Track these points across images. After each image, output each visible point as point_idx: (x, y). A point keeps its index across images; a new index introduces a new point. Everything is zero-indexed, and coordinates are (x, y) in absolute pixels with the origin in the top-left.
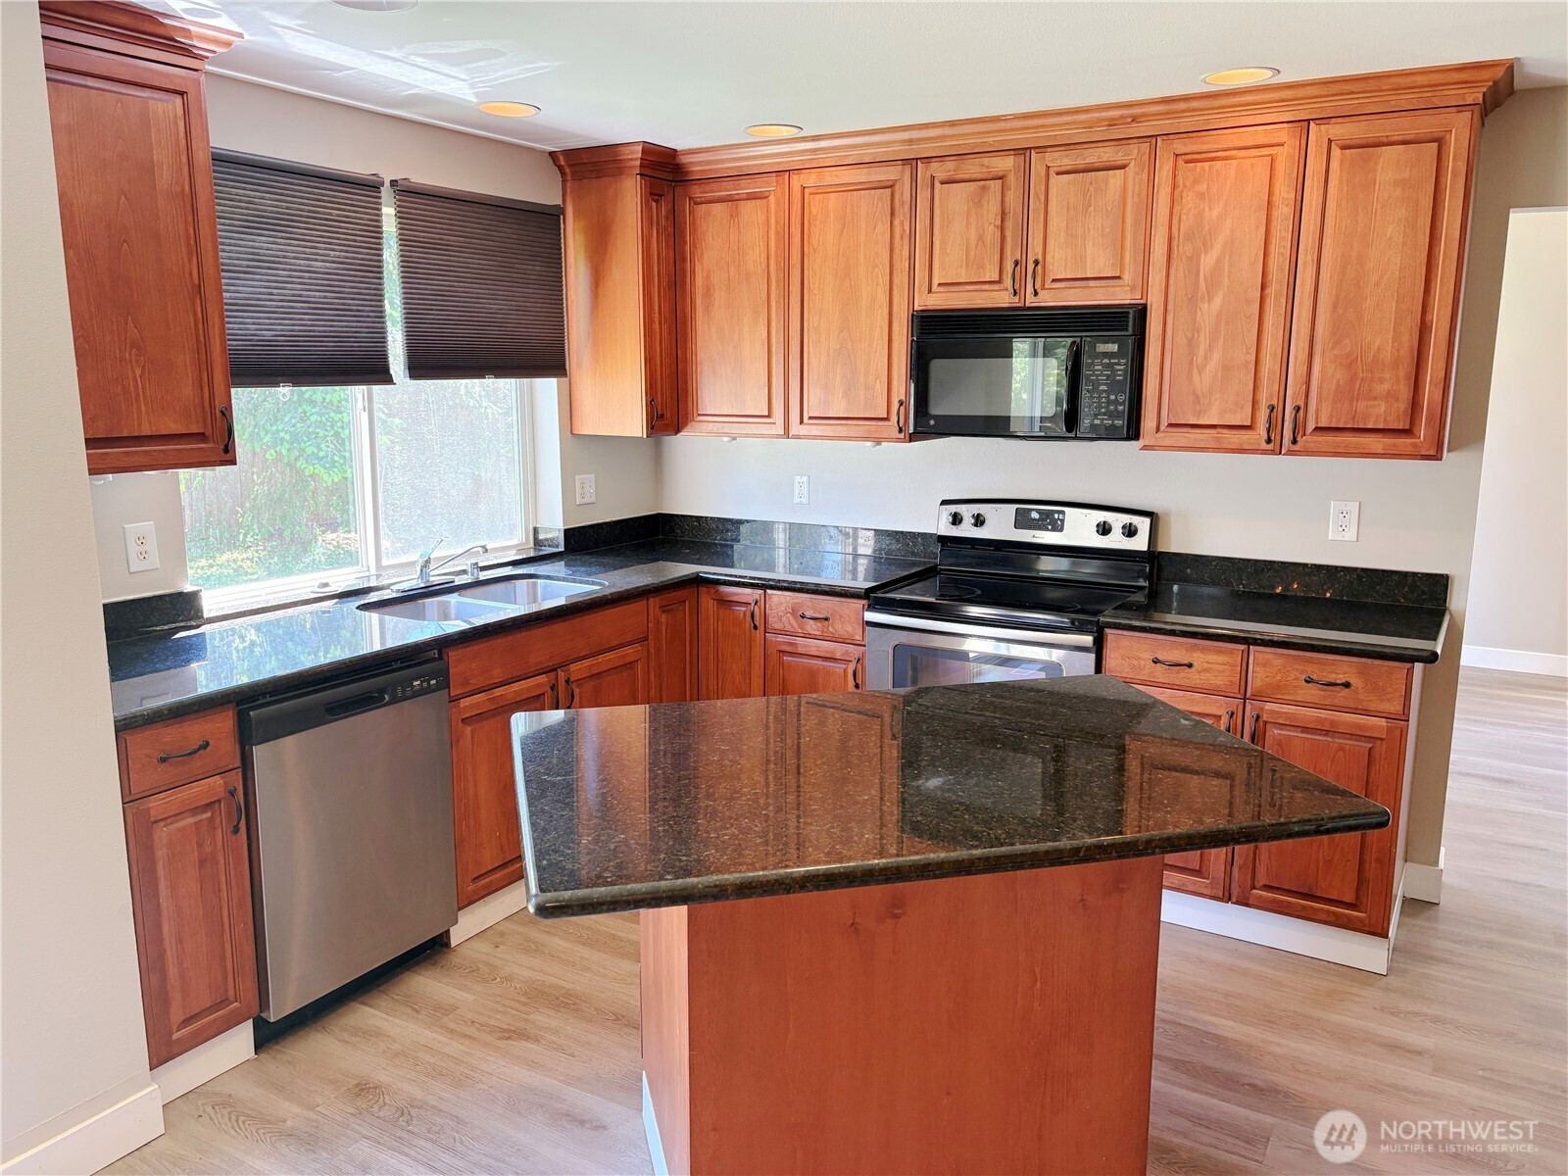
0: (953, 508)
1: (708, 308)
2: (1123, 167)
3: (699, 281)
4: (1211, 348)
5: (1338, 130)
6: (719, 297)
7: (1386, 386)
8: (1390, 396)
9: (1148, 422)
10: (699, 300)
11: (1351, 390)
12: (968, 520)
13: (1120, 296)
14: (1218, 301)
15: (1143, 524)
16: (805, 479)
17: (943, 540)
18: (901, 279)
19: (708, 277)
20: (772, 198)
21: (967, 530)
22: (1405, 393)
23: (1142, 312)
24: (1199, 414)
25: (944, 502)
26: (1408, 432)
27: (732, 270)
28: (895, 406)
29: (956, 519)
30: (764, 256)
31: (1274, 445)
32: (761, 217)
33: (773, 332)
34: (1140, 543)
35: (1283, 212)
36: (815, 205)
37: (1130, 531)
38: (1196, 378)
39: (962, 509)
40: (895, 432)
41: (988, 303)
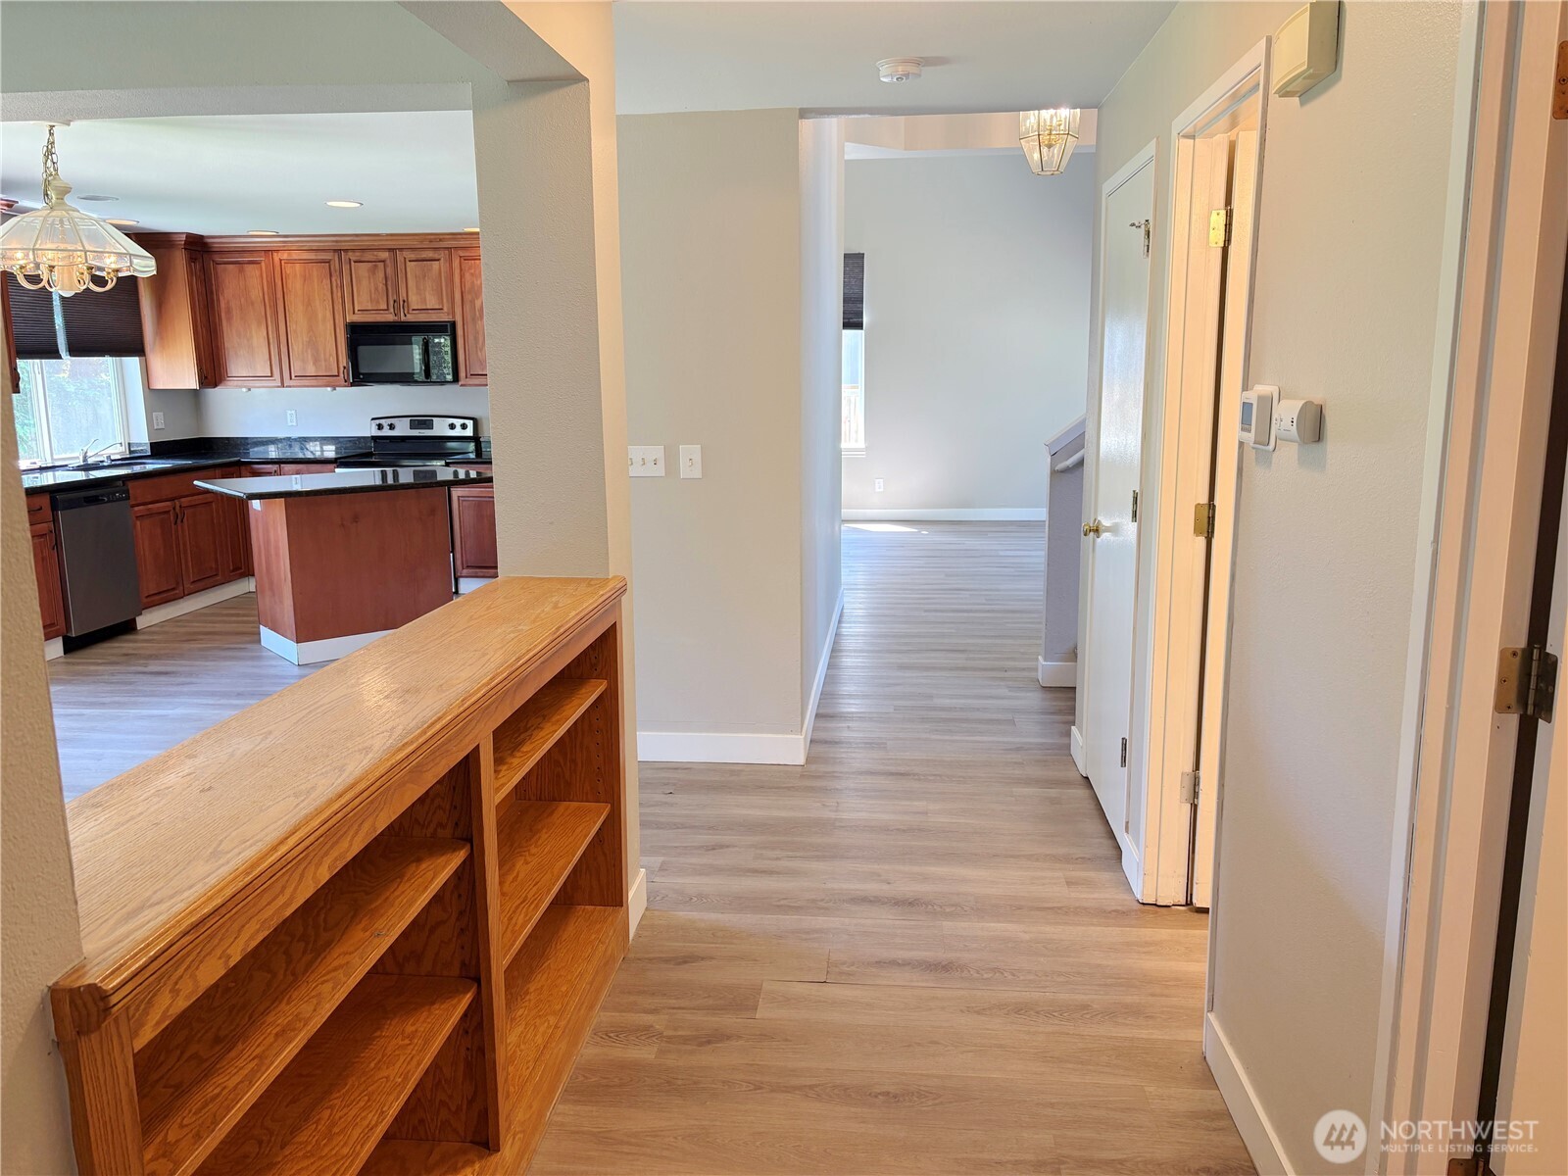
0: (378, 422)
1: (229, 319)
2: (438, 260)
3: (223, 305)
6: (236, 313)
9: (462, 375)
10: (223, 315)
12: (386, 428)
13: (444, 317)
15: (470, 423)
16: (293, 412)
17: (375, 438)
18: (338, 307)
19: (228, 302)
20: (263, 264)
21: (386, 432)
23: (453, 324)
24: (483, 370)
25: (373, 419)
27: (243, 300)
28: (342, 369)
29: (380, 427)
30: (261, 295)
32: (258, 273)
33: (270, 333)
34: (469, 432)
36: (288, 269)
37: (464, 427)
38: (479, 353)
39: (382, 421)
40: (343, 383)
41: (383, 320)
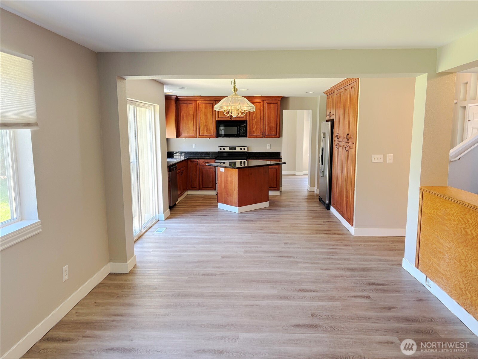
0: (220, 148)
1: (183, 119)
3: (181, 115)
4: (255, 126)
5: (267, 101)
6: (185, 118)
7: (274, 130)
8: (274, 131)
9: (248, 135)
10: (181, 118)
11: (270, 130)
12: (222, 149)
13: (244, 119)
14: (255, 120)
15: (246, 148)
16: (195, 145)
17: (219, 152)
18: (214, 116)
19: (183, 115)
20: (194, 104)
21: (222, 150)
22: (276, 131)
23: (246, 121)
24: (254, 134)
25: (218, 147)
26: (276, 135)
27: (187, 114)
28: (214, 133)
29: (221, 149)
30: (193, 112)
31: (262, 137)
32: (192, 107)
33: (194, 123)
34: (246, 151)
35: (262, 110)
36: (201, 106)
37: (244, 149)
38: (253, 129)
39: (221, 148)
40: (214, 137)
41: (227, 120)
